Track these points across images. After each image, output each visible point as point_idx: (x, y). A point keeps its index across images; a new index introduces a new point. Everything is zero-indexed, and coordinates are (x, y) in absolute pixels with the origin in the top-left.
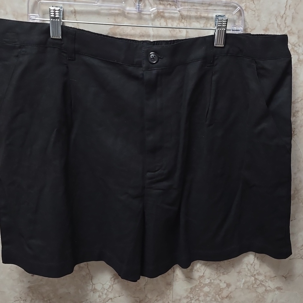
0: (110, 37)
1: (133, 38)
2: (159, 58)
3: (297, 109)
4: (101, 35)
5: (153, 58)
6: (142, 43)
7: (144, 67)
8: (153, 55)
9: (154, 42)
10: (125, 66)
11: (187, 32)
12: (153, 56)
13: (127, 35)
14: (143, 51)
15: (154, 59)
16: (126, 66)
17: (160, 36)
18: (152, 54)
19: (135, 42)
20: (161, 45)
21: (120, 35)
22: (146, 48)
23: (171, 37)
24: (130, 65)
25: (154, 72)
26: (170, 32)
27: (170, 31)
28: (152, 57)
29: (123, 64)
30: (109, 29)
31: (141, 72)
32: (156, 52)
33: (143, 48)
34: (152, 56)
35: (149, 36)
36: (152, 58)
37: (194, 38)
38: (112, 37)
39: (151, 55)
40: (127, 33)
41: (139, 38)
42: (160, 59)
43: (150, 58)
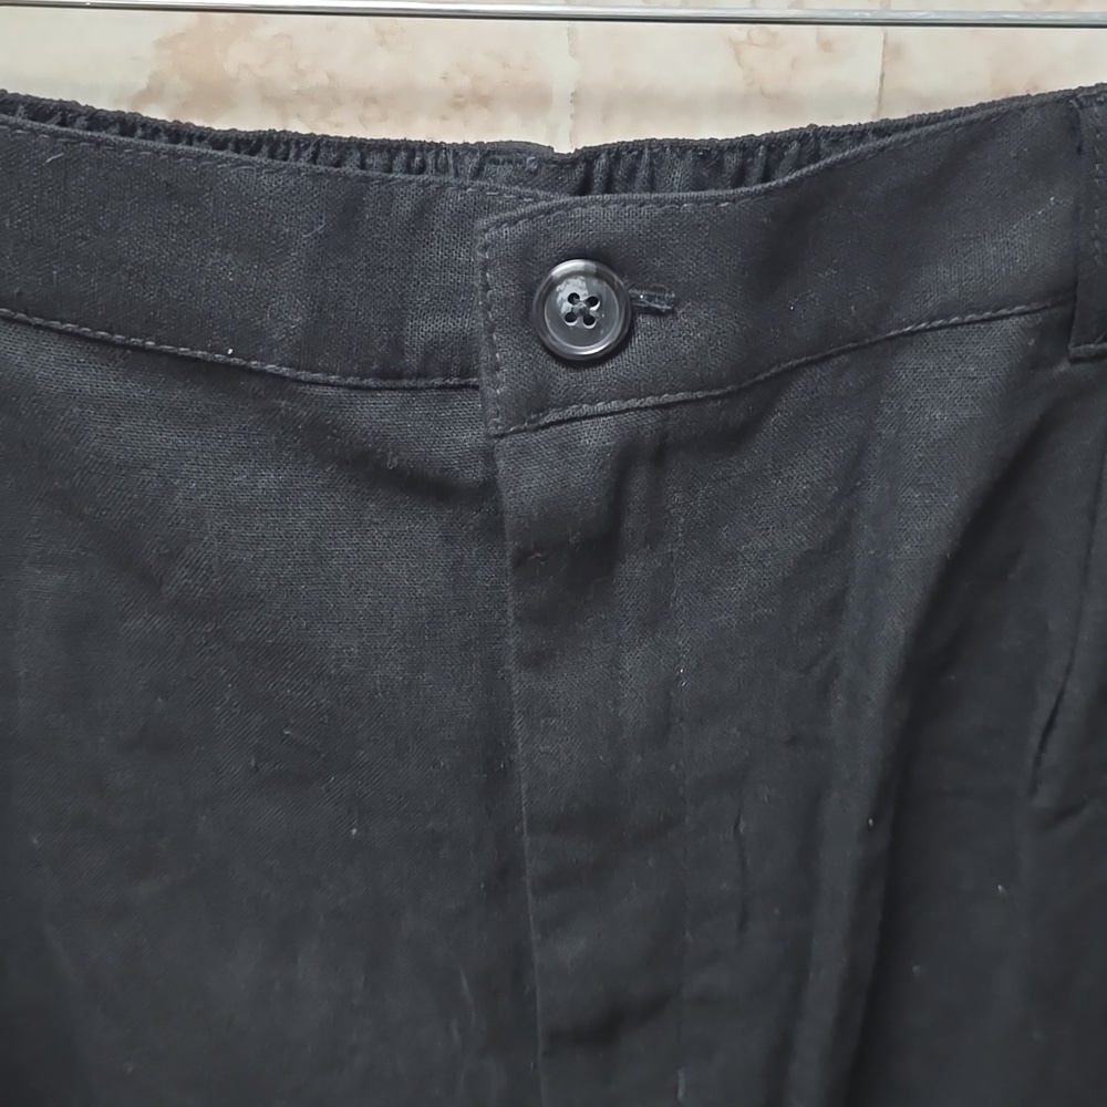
0: (154, 129)
1: (384, 118)
2: (633, 312)
4: (65, 112)
5: (582, 312)
6: (478, 172)
7: (498, 400)
8: (578, 287)
9: (588, 156)
10: (319, 390)
11: (893, 52)
12: (583, 295)
13: (331, 97)
14: (485, 248)
15: (589, 320)
16: (330, 391)
17: (642, 100)
18: (572, 281)
19: (408, 169)
20: (651, 186)
21: (270, 97)
22: (513, 222)
23: (744, 102)
24: (370, 382)
25: (596, 436)
26: (738, 55)
27: (737, 49)
28: (566, 307)
29: (303, 375)
30: (160, 44)
31: (470, 437)
32: (604, 258)
33: (482, 223)
34: (573, 298)
35: (536, 100)
36: (570, 317)
37: (960, 112)
38: (178, 133)
39: (564, 291)
40: (331, 77)
41: (444, 118)
42: (644, 321)
43: (555, 311)
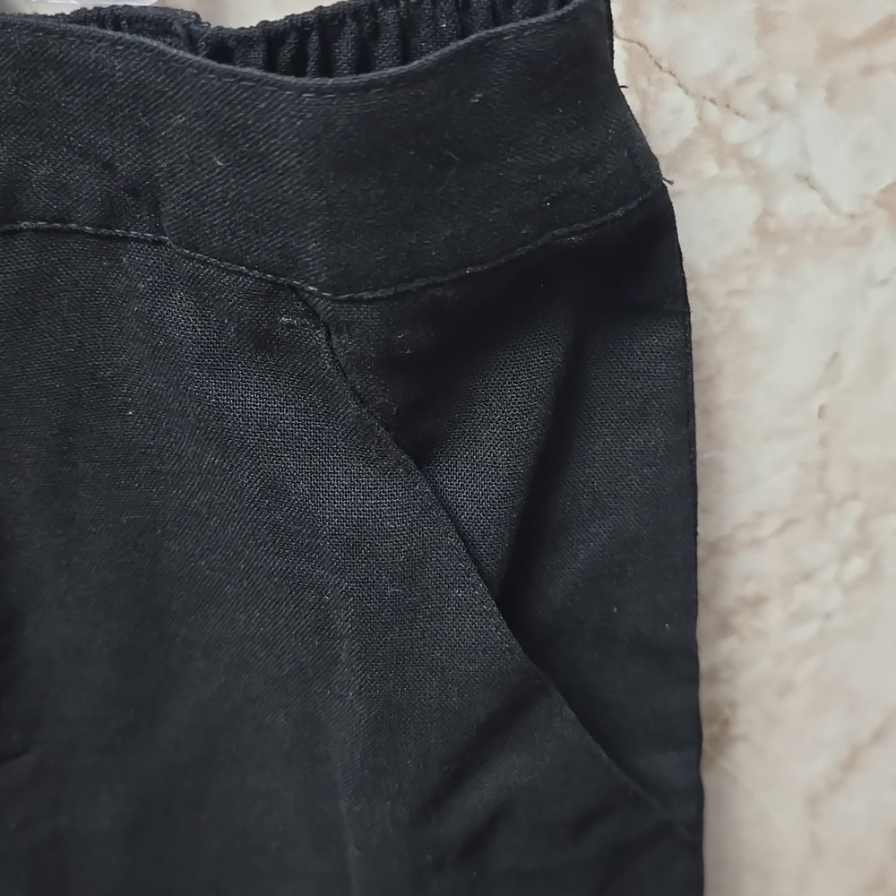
3: (750, 589)
